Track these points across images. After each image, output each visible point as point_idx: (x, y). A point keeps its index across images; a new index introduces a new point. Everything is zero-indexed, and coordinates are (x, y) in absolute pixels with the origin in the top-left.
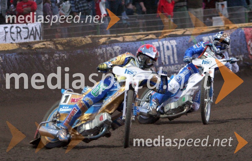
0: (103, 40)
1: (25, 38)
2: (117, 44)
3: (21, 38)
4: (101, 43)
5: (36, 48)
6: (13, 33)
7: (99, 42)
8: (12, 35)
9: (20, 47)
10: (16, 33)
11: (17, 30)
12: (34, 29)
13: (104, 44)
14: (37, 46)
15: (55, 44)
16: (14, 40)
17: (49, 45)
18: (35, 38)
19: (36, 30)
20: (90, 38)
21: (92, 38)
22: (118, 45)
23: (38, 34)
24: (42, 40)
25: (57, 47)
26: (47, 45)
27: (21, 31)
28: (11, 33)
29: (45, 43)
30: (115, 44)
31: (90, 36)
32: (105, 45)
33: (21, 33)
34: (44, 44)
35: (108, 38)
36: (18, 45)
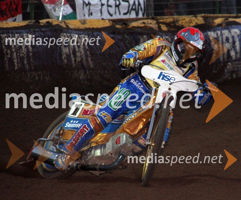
0: (218, 21)
1: (125, 14)
2: (236, 26)
3: (120, 13)
4: (216, 25)
5: (133, 27)
6: (111, 6)
7: (213, 22)
8: (109, 8)
9: (113, 24)
10: (114, 6)
11: (116, 2)
12: (137, 3)
13: (220, 25)
14: (134, 24)
15: (158, 23)
16: (111, 15)
17: (151, 24)
18: (137, 14)
19: (139, 4)
20: (203, 17)
21: (205, 18)
22: (237, 28)
23: (141, 9)
24: (145, 16)
25: (159, 27)
26: (148, 24)
27: (120, 4)
28: (109, 6)
29: (145, 21)
30: (233, 26)
31: (203, 15)
32: (220, 28)
33: (120, 6)
34: (144, 23)
35: (226, 18)
36: (111, 22)
